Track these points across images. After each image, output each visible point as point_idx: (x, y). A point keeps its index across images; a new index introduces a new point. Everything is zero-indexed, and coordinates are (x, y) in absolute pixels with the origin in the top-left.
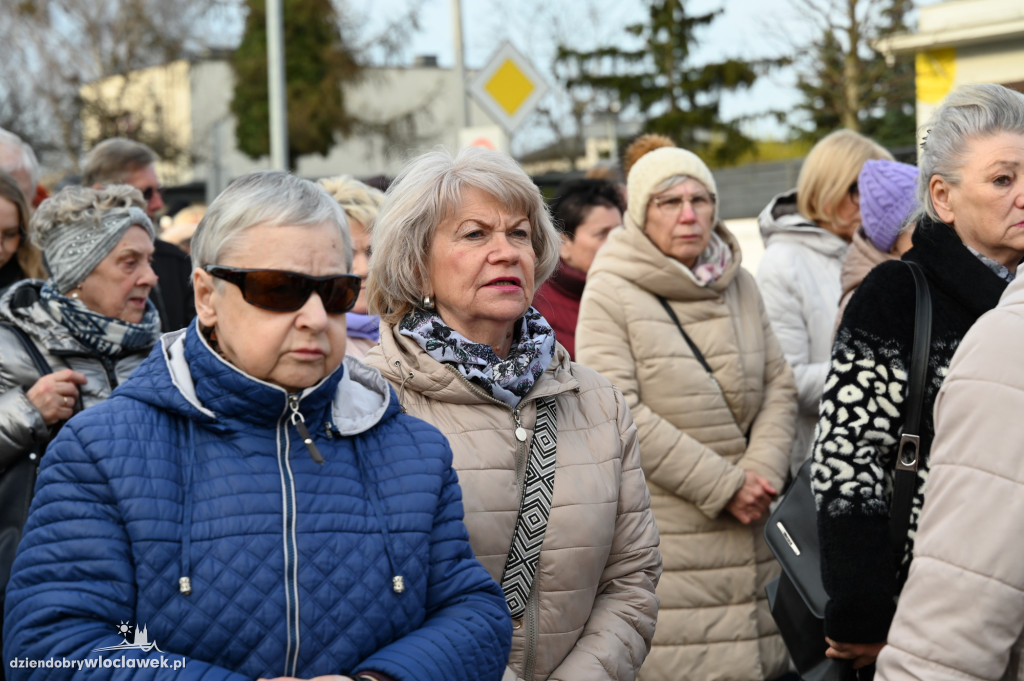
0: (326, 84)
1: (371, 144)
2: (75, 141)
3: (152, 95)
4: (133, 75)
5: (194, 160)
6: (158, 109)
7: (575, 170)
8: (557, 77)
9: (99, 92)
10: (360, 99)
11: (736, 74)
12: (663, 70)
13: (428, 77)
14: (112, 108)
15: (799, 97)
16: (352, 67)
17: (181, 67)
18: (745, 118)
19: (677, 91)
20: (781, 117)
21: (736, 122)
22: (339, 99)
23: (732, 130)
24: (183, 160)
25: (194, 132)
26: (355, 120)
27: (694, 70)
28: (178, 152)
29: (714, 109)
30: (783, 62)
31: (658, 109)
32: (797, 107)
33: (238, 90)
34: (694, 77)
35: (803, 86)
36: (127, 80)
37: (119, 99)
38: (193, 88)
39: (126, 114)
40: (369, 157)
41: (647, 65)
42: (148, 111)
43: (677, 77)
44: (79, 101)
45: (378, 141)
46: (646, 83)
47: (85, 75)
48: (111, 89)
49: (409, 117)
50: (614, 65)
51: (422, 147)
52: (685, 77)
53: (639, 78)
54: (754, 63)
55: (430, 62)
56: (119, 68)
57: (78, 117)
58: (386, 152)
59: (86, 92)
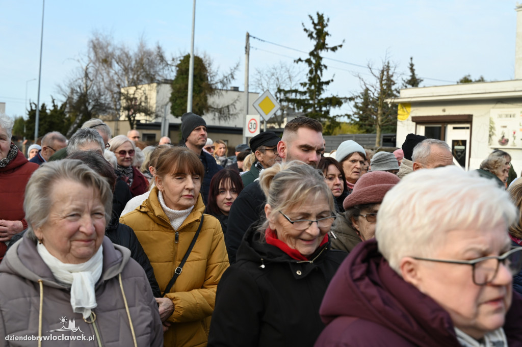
0: (202, 95)
1: (215, 115)
2: (118, 107)
3: (145, 94)
4: (139, 87)
5: (157, 116)
6: (146, 98)
7: (280, 128)
8: (277, 98)
9: (127, 91)
10: (213, 100)
11: (336, 102)
12: (312, 99)
13: (235, 94)
14: (132, 96)
15: (355, 110)
16: (211, 90)
17: (155, 85)
18: (338, 116)
19: (316, 106)
20: (349, 116)
21: (334, 117)
22: (206, 100)
23: (333, 120)
24: (154, 116)
25: (157, 107)
26: (210, 107)
27: (322, 99)
28: (152, 113)
29: (327, 112)
30: (351, 99)
31: (309, 110)
32: (355, 113)
33: (172, 94)
34: (322, 101)
35: (356, 106)
36: (137, 89)
37: (134, 94)
38: (158, 92)
39: (136, 99)
40: (214, 119)
41: (307, 96)
42: (143, 99)
43: (316, 102)
44: (120, 93)
45: (217, 114)
46: (306, 102)
47: (123, 85)
48: (132, 90)
49: (228, 107)
50: (296, 96)
51: (232, 118)
52: (319, 101)
53: (304, 100)
54: (342, 98)
55: (236, 89)
56: (135, 83)
57: (120, 99)
58: (219, 118)
59: (123, 91)
